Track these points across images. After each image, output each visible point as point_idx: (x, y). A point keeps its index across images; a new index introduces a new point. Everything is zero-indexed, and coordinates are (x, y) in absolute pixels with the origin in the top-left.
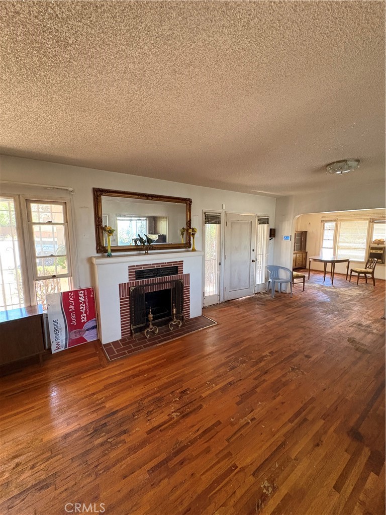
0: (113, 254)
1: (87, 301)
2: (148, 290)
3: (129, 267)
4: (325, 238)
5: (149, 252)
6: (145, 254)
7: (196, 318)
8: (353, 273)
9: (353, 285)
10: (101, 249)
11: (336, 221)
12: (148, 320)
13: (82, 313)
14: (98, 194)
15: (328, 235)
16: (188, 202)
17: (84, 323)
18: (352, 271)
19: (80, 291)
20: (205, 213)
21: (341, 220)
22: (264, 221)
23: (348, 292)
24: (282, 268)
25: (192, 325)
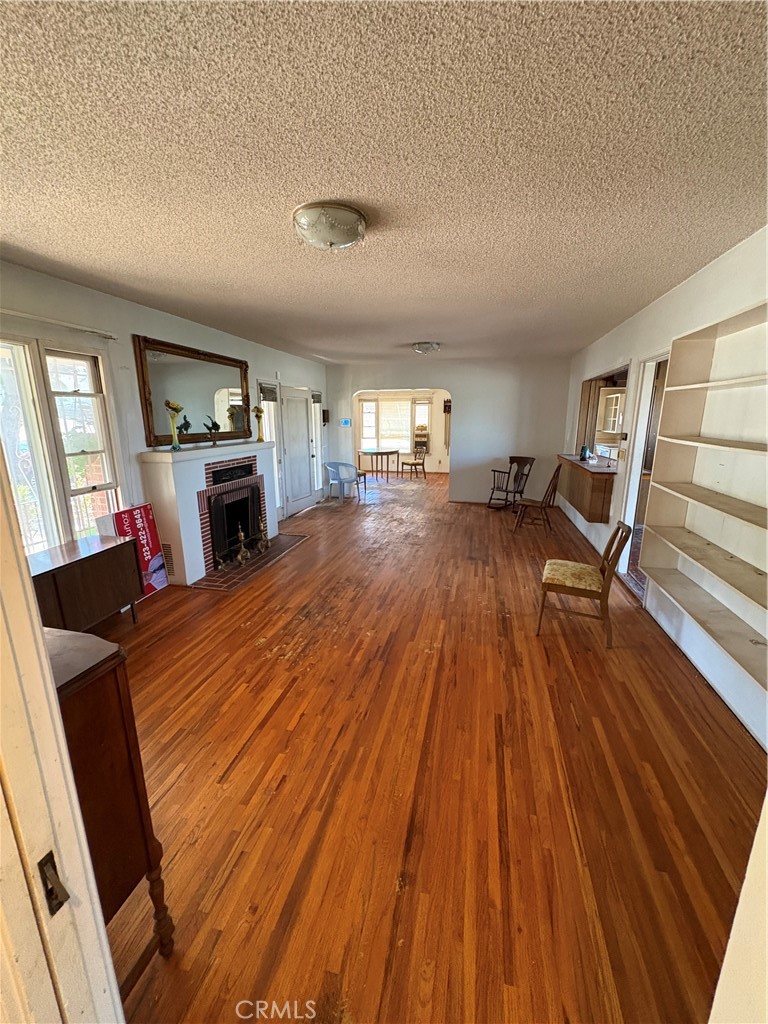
0: (182, 446)
1: (146, 526)
2: (228, 500)
3: (206, 465)
4: (365, 424)
5: (218, 443)
6: (212, 447)
7: (274, 538)
8: (405, 467)
9: (407, 480)
10: (155, 440)
11: (376, 400)
12: (238, 541)
13: (143, 546)
14: (143, 345)
15: (368, 420)
16: (242, 366)
17: (149, 561)
18: (403, 464)
19: (135, 509)
20: (260, 384)
21: (382, 400)
22: (317, 399)
23: (408, 488)
24: (343, 464)
25: (275, 547)
